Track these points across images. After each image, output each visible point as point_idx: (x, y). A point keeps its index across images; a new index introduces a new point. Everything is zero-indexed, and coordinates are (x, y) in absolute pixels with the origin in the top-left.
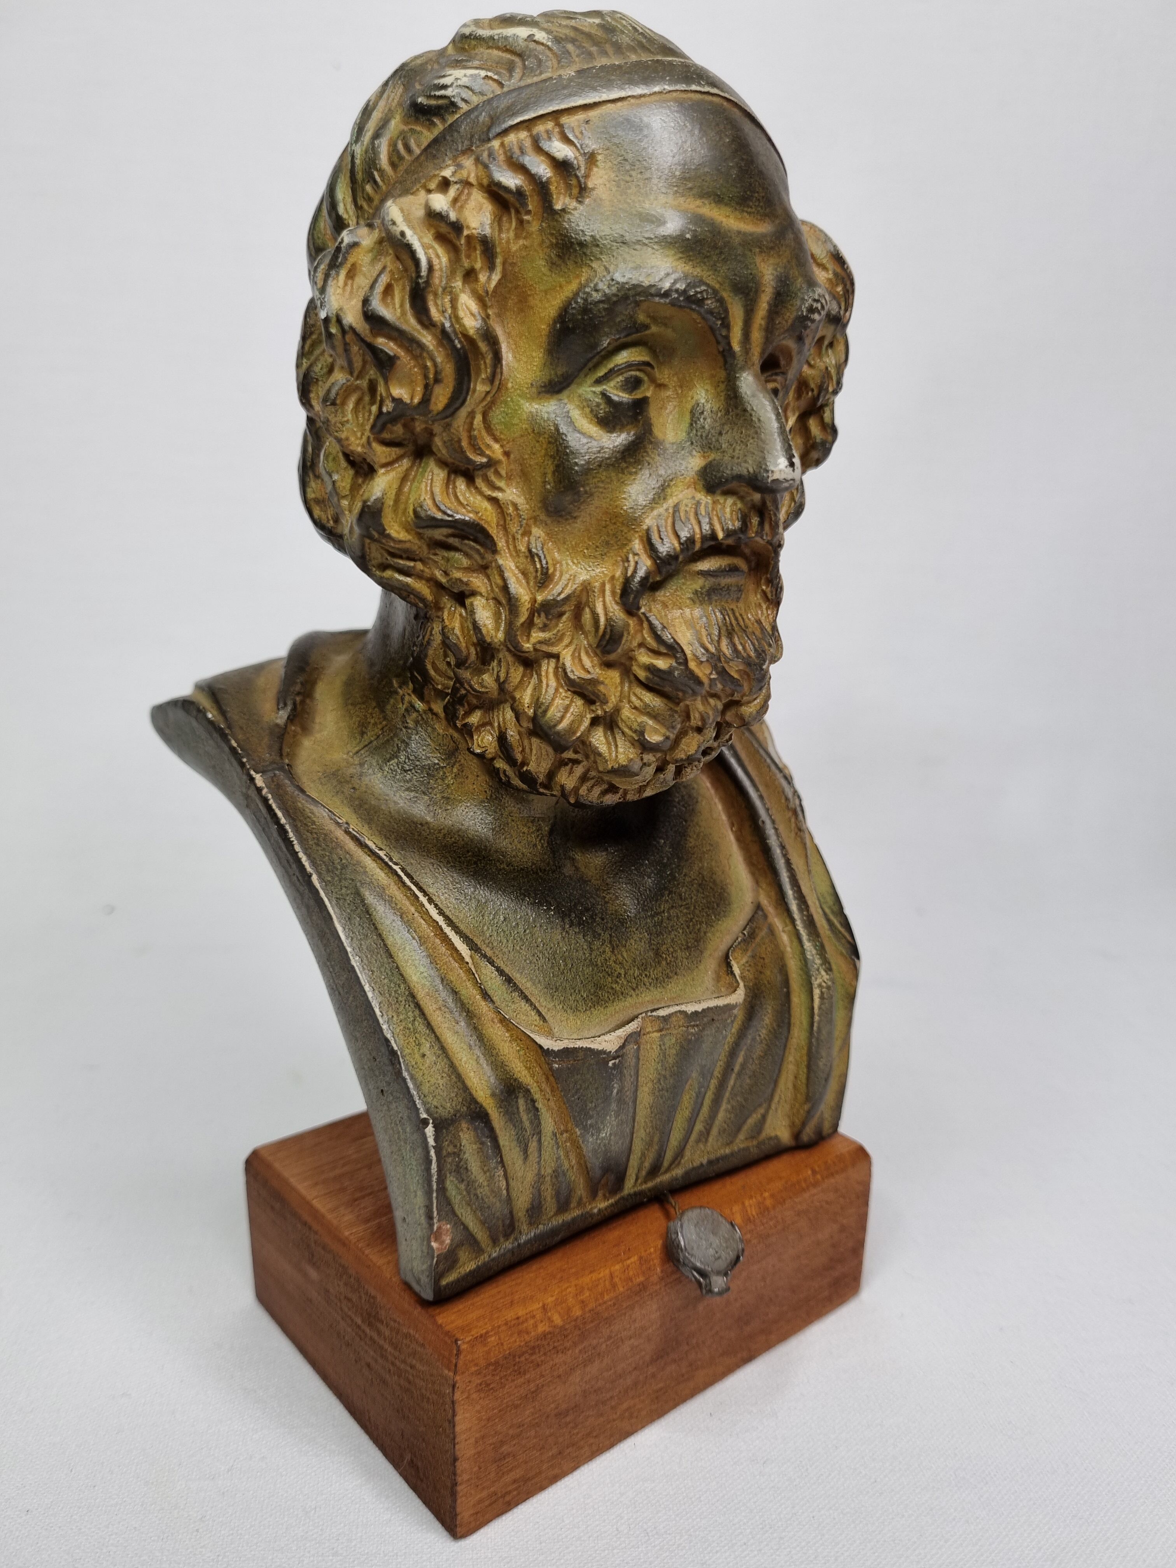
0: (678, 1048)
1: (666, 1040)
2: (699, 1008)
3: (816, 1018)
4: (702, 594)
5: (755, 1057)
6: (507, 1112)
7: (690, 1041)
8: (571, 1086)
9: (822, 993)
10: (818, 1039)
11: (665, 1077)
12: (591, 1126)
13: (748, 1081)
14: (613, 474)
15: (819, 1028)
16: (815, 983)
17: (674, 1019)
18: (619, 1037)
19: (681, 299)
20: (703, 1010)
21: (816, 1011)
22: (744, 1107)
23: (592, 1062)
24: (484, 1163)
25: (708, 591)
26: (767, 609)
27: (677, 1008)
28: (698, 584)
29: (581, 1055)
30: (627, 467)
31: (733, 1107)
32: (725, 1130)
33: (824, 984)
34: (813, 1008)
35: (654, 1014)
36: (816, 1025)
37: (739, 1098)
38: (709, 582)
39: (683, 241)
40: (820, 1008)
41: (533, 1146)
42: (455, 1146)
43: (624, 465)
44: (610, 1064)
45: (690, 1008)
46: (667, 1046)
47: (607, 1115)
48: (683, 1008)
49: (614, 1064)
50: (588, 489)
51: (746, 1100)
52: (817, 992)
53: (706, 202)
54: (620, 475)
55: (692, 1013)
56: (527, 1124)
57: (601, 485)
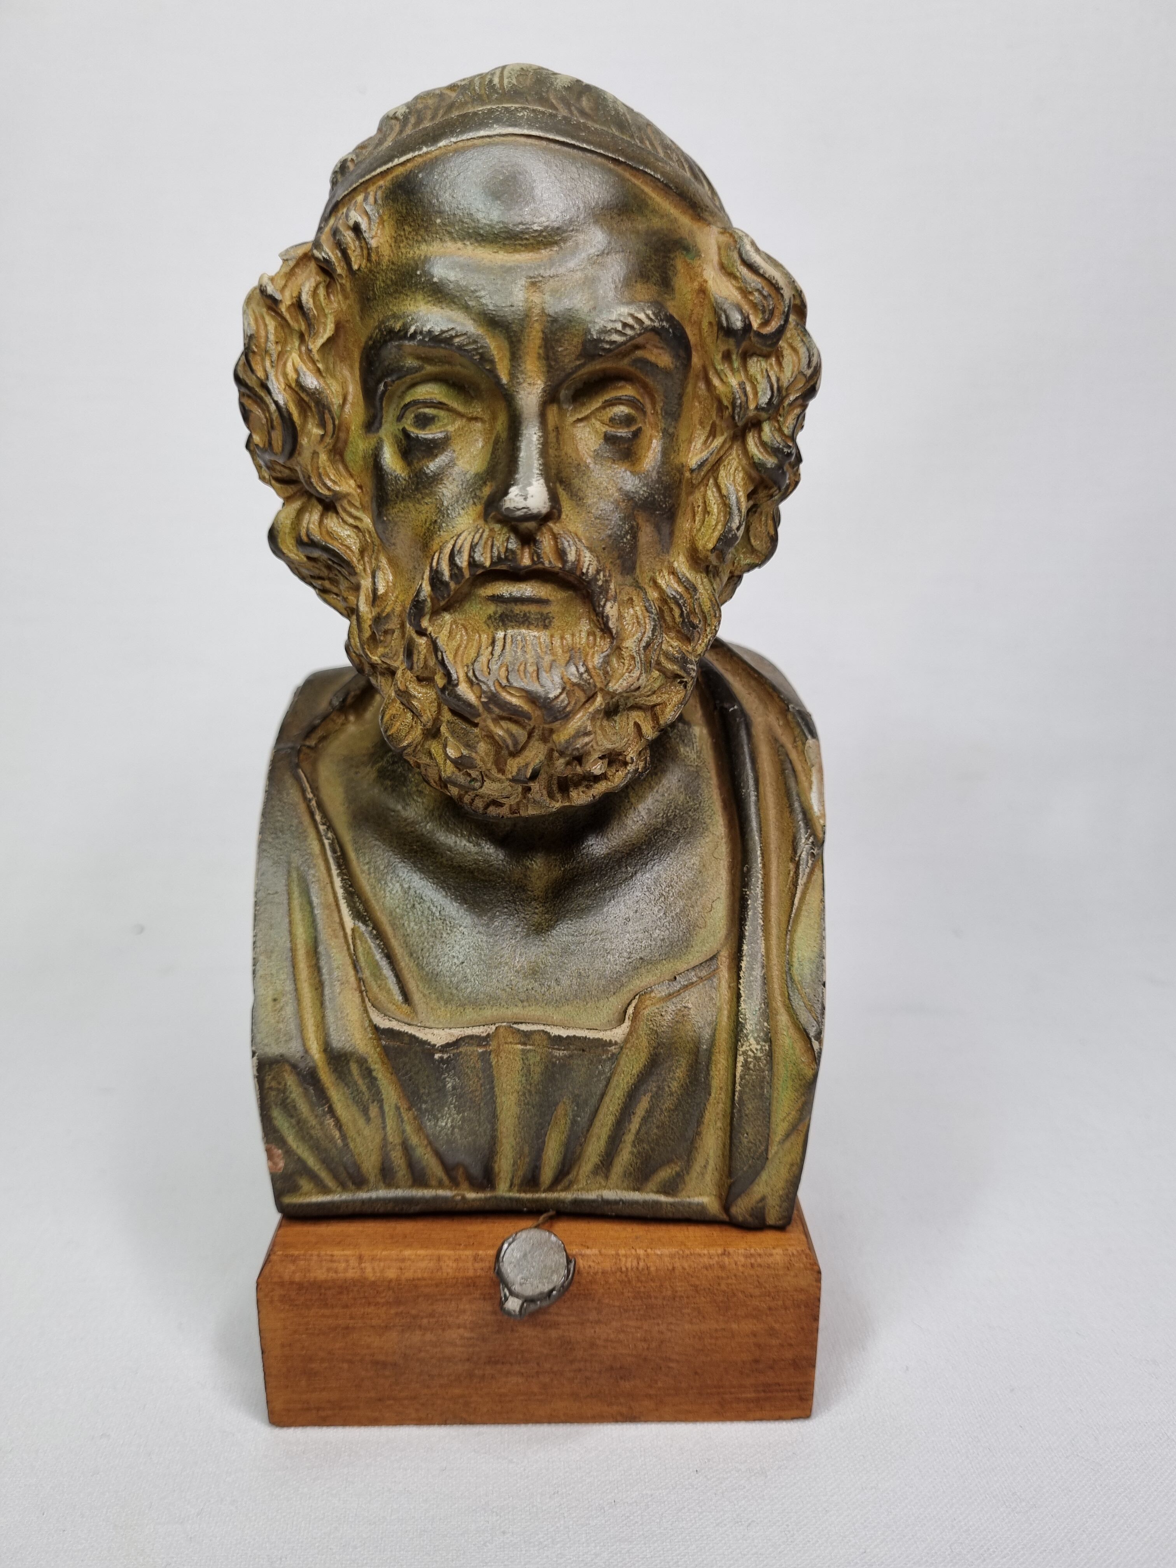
0: (543, 1067)
1: (530, 1055)
2: (564, 1033)
3: (738, 1088)
4: (495, 619)
5: (664, 1108)
6: (335, 1070)
7: (554, 1064)
8: (401, 1066)
9: (746, 1060)
10: (740, 1111)
11: (530, 1091)
12: (426, 1110)
13: (655, 1131)
14: (410, 505)
15: (740, 1098)
16: (741, 1050)
17: (537, 1037)
18: (451, 1035)
19: (427, 339)
20: (568, 1037)
21: (738, 1080)
22: (650, 1157)
23: (418, 1049)
24: (312, 1106)
25: (501, 616)
26: (601, 638)
27: (541, 1027)
28: (491, 609)
29: (406, 1040)
30: (423, 498)
31: (639, 1153)
32: (631, 1173)
33: (750, 1053)
34: (735, 1076)
35: (515, 1026)
36: (737, 1094)
37: (645, 1145)
38: (501, 609)
39: (431, 285)
40: (742, 1078)
41: (374, 1111)
42: (279, 1083)
43: (419, 496)
44: (437, 1056)
45: (555, 1031)
46: (531, 1062)
47: (443, 1106)
48: (548, 1029)
49: (441, 1058)
50: (390, 518)
51: (653, 1150)
52: (741, 1059)
53: (468, 243)
54: (417, 506)
55: (555, 1036)
56: (364, 1088)
57: (400, 514)
